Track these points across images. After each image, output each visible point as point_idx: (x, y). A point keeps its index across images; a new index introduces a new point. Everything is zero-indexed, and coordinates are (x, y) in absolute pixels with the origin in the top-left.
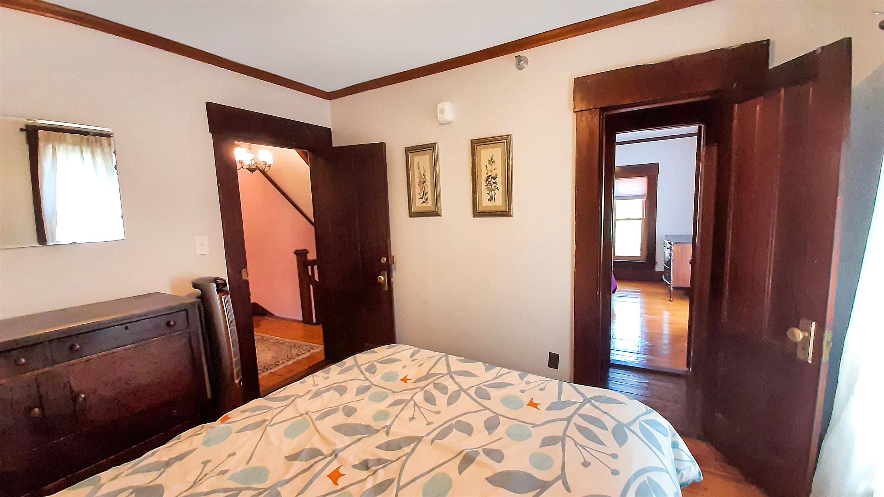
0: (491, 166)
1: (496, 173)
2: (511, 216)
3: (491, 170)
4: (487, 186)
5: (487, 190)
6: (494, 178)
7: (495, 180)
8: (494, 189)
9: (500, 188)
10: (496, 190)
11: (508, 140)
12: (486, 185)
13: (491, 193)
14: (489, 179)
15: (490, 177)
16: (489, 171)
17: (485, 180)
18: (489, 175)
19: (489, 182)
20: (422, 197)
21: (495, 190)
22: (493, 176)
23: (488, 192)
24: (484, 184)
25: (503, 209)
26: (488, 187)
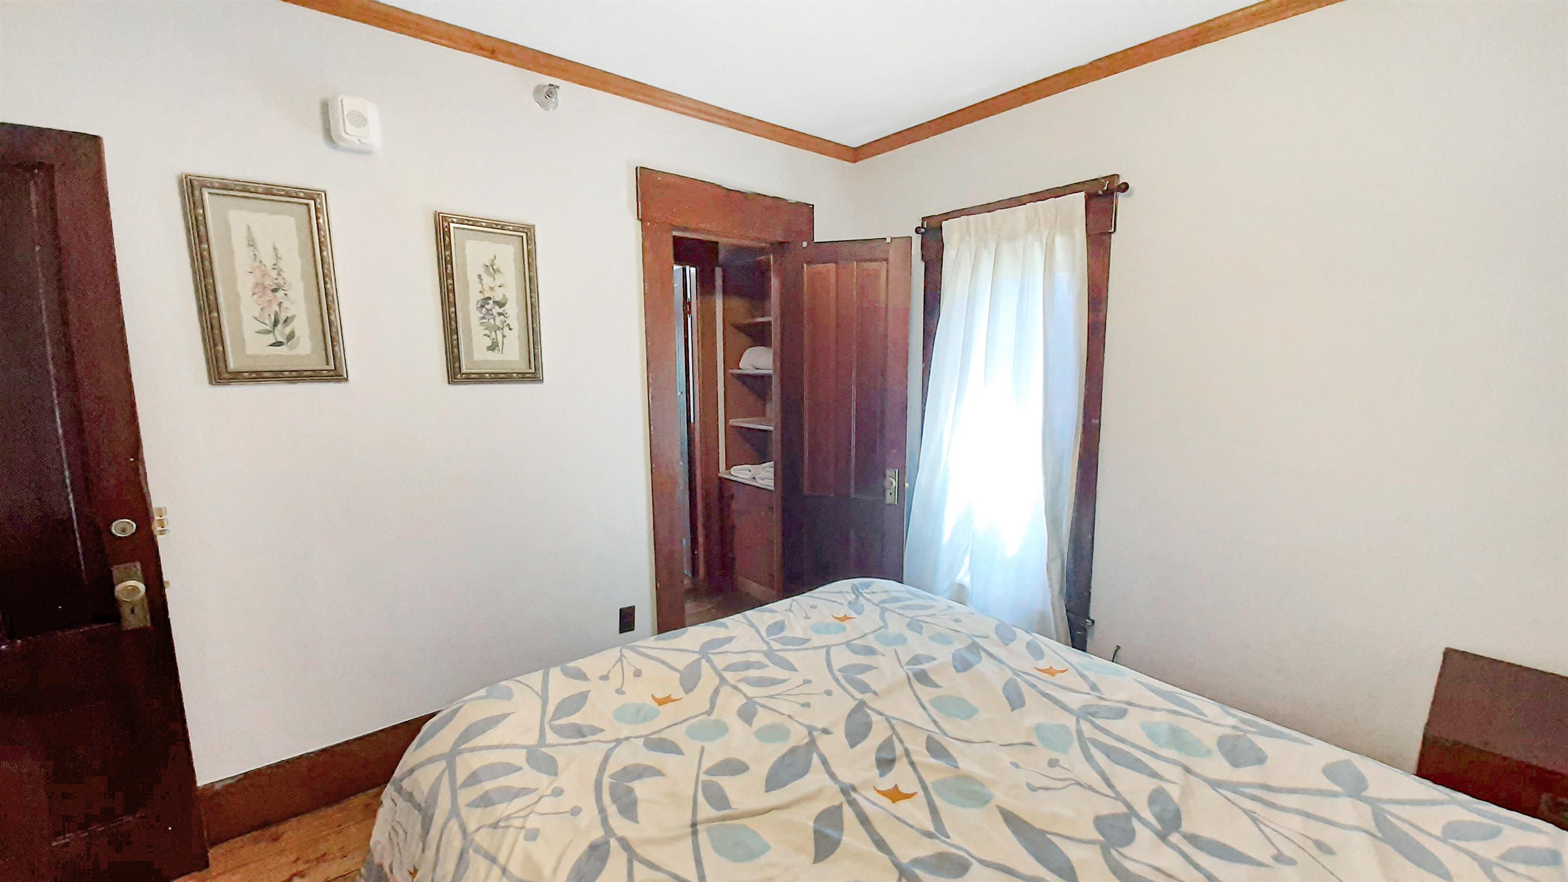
0: (492, 279)
1: (504, 295)
2: (542, 381)
3: (492, 286)
4: (483, 318)
5: (484, 328)
6: (501, 304)
7: (503, 309)
8: (501, 326)
9: (515, 324)
10: (506, 329)
11: (529, 234)
12: (482, 315)
13: (493, 333)
14: (488, 304)
15: (491, 302)
16: (486, 288)
17: (479, 306)
18: (486, 296)
19: (488, 310)
20: (268, 328)
21: (502, 329)
22: (497, 299)
23: (487, 332)
24: (475, 315)
25: (523, 367)
26: (486, 321)
